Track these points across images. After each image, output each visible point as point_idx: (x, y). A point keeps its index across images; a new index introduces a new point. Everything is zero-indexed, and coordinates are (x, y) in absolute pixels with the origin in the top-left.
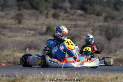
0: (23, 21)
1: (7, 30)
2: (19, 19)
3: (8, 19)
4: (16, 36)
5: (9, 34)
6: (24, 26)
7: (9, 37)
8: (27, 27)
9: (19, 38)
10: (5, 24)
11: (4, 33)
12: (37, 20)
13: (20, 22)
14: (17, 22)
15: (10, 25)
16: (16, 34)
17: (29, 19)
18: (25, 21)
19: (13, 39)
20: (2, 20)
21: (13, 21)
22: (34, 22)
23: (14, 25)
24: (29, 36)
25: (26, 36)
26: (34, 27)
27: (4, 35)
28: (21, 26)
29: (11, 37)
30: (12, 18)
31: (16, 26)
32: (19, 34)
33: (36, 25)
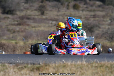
0: (45, 12)
1: (32, 21)
2: (42, 10)
3: (32, 11)
4: (40, 27)
5: (33, 25)
6: (47, 17)
7: (33, 27)
8: (49, 18)
9: (42, 28)
10: (29, 15)
11: (28, 23)
12: (59, 11)
13: (43, 14)
14: (40, 13)
15: (34, 16)
16: (39, 25)
17: (51, 10)
18: (48, 12)
19: (37, 29)
20: (27, 11)
21: (37, 13)
22: (56, 13)
23: (37, 16)
24: (51, 26)
25: (49, 26)
26: (56, 17)
27: (28, 25)
28: (44, 17)
29: (35, 27)
30: (35, 10)
31: (40, 17)
32: (43, 24)
33: (57, 16)
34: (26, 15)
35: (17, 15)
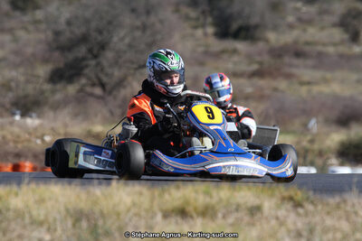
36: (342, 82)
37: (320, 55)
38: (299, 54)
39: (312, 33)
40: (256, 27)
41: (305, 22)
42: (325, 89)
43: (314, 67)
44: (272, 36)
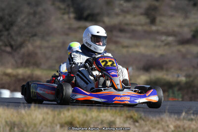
34: (120, 23)
35: (104, 22)
36: (146, 46)
37: (133, 31)
38: (122, 30)
39: (129, 19)
40: (98, 14)
41: (125, 12)
42: (136, 50)
43: (130, 38)
44: (106, 20)
